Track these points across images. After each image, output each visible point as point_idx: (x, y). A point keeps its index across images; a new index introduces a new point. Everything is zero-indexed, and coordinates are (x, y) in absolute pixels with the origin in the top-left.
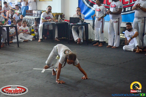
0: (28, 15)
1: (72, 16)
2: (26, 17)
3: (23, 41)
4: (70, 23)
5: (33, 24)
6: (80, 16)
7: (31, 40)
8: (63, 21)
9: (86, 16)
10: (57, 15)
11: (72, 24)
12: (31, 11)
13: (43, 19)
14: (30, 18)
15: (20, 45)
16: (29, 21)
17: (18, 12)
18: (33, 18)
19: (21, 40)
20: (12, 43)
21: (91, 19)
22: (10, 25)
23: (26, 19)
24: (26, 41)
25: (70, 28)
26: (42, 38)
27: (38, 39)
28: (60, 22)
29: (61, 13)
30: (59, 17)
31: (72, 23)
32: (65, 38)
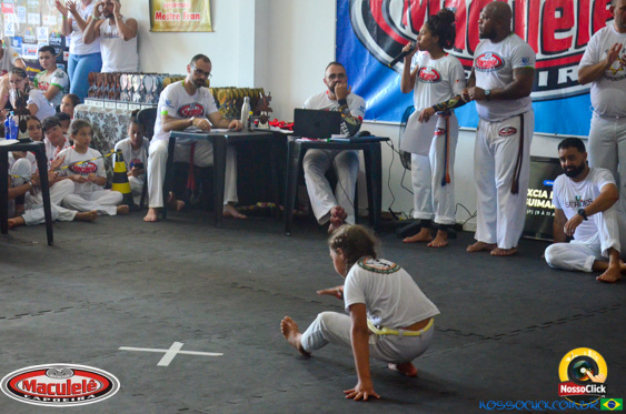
0: (100, 95)
1: (305, 104)
2: (90, 104)
3: (71, 219)
4: (298, 134)
5: (123, 138)
6: (343, 102)
7: (112, 211)
8: (262, 126)
9: (370, 103)
10: (235, 98)
11: (307, 140)
12: (113, 79)
13: (168, 118)
14: (108, 110)
15: (56, 236)
16: (102, 123)
17: (51, 79)
18: (124, 108)
19: (63, 214)
20: (23, 224)
21: (395, 119)
22: (15, 141)
23: (86, 113)
24: (86, 219)
25: (297, 160)
26: (162, 205)
27: (144, 209)
29: (252, 86)
30: (245, 106)
31: (305, 136)
32: (273, 205)
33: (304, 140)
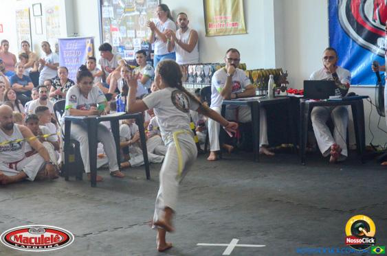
1: (311, 77)
3: (161, 161)
4: (306, 98)
8: (282, 94)
9: (354, 74)
10: (263, 76)
11: (314, 101)
12: (184, 68)
15: (153, 173)
17: (143, 72)
18: (191, 87)
19: (155, 158)
20: (129, 167)
21: (372, 83)
22: (123, 113)
25: (307, 115)
26: (219, 149)
27: (207, 152)
28: (274, 97)
29: (274, 68)
30: (271, 81)
31: (312, 98)
32: (292, 145)
33: (311, 101)
